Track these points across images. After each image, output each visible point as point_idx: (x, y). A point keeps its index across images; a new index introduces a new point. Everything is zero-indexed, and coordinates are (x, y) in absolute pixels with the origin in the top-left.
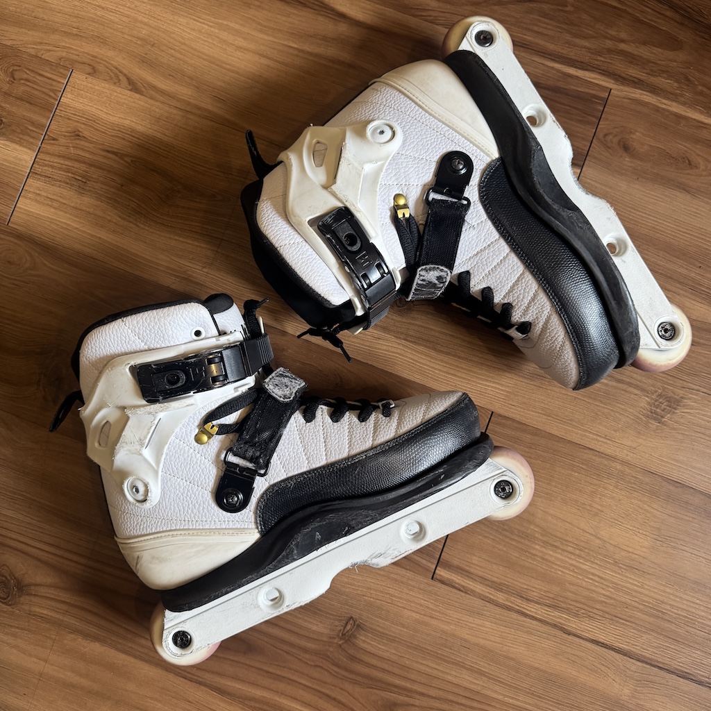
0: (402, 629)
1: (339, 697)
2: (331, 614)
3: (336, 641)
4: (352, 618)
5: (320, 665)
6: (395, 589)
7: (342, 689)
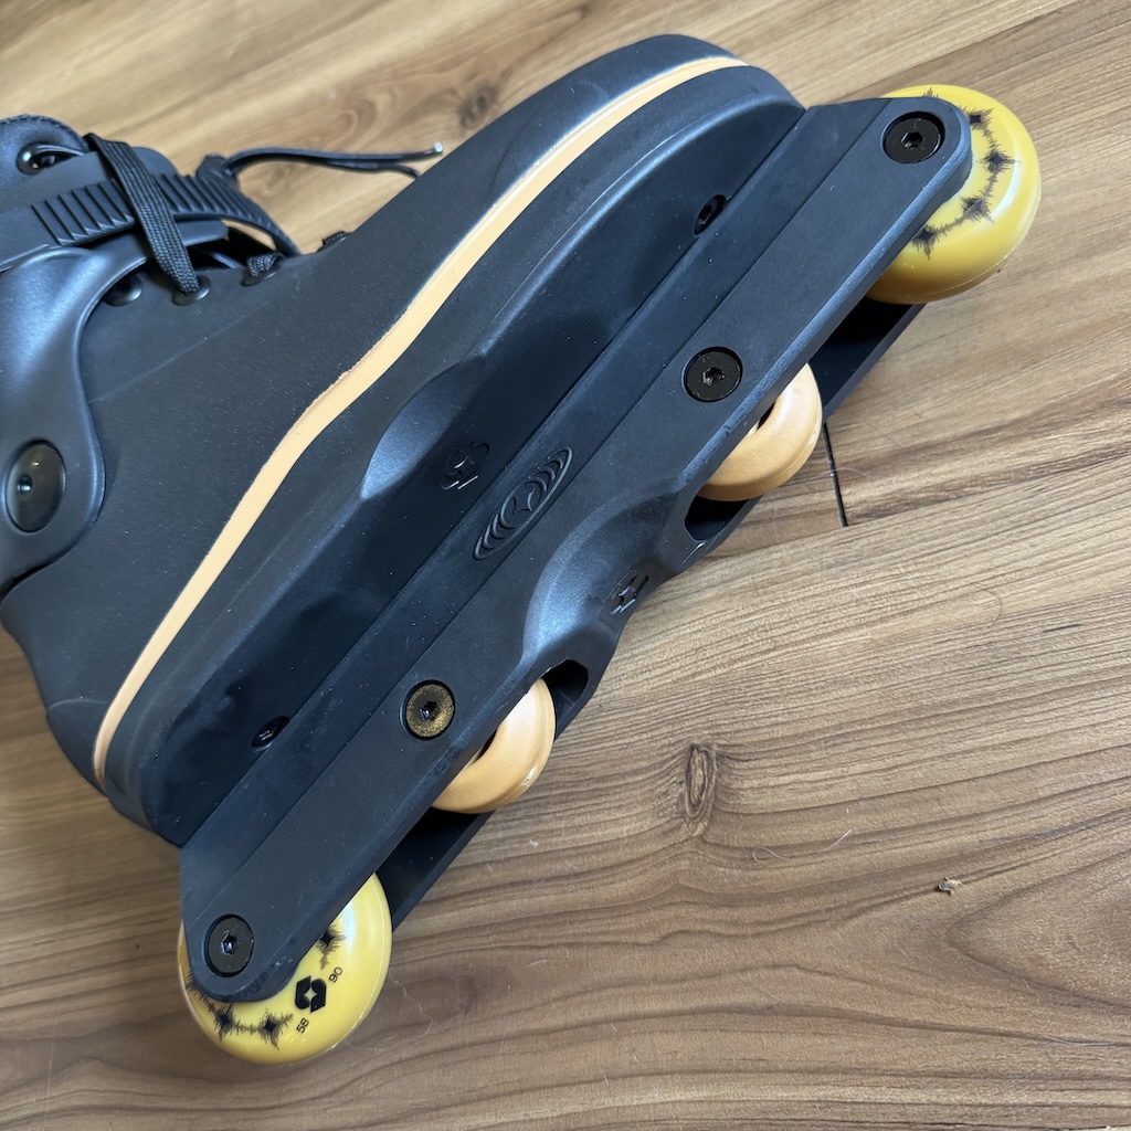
0: (845, 692)
1: (781, 997)
2: (635, 772)
3: (682, 835)
4: (693, 748)
5: (678, 927)
6: (764, 610)
7: (775, 966)
